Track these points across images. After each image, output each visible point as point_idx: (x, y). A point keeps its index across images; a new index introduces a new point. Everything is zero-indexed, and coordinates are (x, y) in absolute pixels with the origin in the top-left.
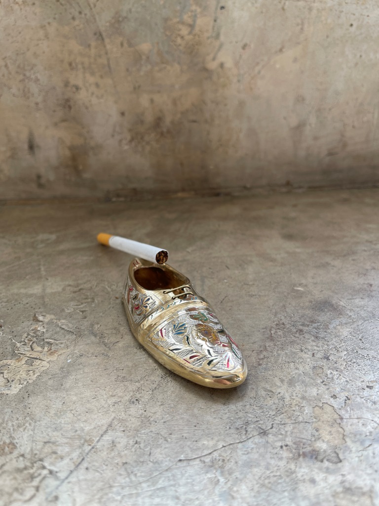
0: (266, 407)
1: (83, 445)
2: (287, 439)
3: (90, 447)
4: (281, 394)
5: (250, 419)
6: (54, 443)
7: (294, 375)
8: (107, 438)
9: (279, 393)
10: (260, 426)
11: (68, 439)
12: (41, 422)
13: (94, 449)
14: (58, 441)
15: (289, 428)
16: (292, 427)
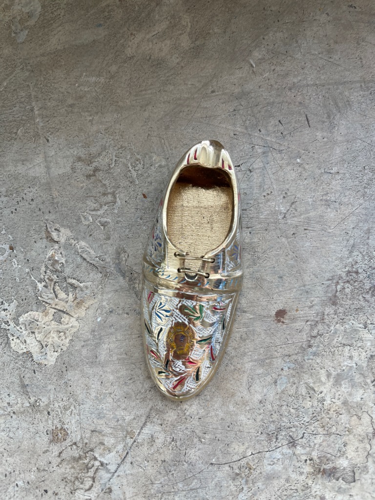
0: (303, 410)
1: (126, 437)
2: (313, 453)
3: (132, 440)
4: (323, 395)
5: (283, 424)
6: (100, 432)
7: (344, 368)
8: (147, 432)
9: (321, 393)
10: (291, 434)
11: (112, 429)
12: (85, 406)
13: (136, 443)
14: (103, 431)
15: (319, 440)
16: (322, 439)
